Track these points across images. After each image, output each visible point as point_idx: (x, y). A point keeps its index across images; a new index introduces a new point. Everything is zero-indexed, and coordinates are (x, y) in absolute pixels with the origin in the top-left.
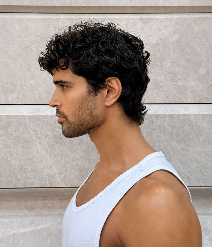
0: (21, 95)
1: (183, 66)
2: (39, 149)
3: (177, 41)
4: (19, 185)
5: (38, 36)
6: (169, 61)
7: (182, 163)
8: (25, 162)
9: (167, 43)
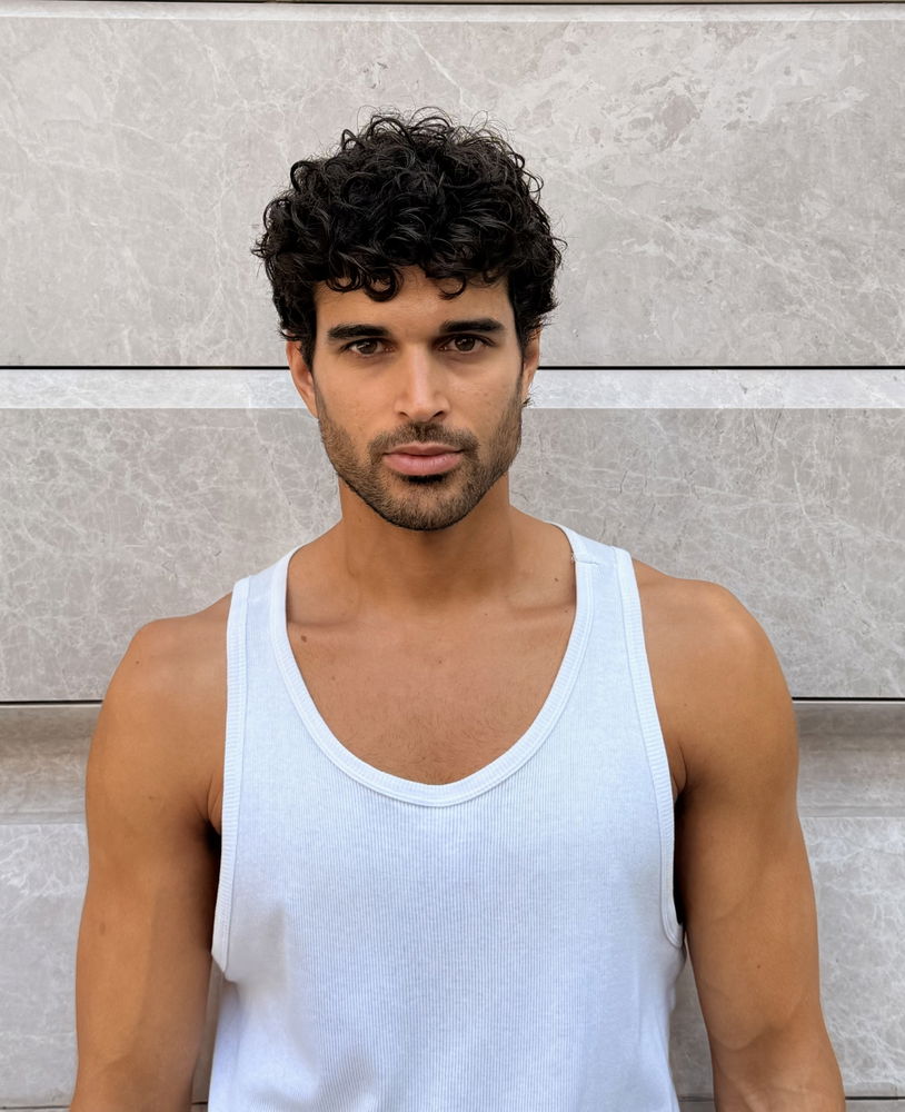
0: (227, 331)
1: (878, 217)
3: (857, 115)
5: (298, 94)
6: (825, 195)
7: (874, 603)
9: (816, 121)
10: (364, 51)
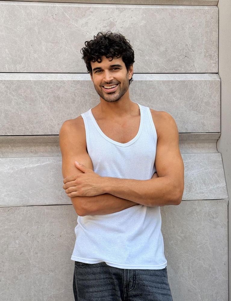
0: (26, 66)
2: (42, 106)
3: (144, 26)
5: (39, 20)
6: (139, 41)
8: (32, 116)
9: (137, 27)
10: (52, 11)
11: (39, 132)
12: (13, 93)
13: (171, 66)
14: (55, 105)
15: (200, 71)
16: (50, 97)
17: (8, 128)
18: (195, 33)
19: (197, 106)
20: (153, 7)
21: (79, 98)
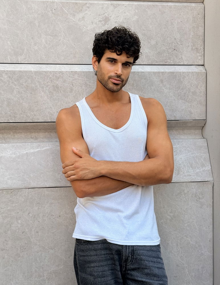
2: (42, 95)
3: (137, 21)
4: (29, 120)
5: (39, 14)
8: (33, 104)
10: (51, 6)
11: (39, 120)
12: (15, 82)
13: (160, 59)
14: (55, 94)
15: (187, 63)
16: (49, 87)
17: (10, 116)
18: (183, 28)
19: (185, 96)
20: (144, 3)
21: (77, 87)
